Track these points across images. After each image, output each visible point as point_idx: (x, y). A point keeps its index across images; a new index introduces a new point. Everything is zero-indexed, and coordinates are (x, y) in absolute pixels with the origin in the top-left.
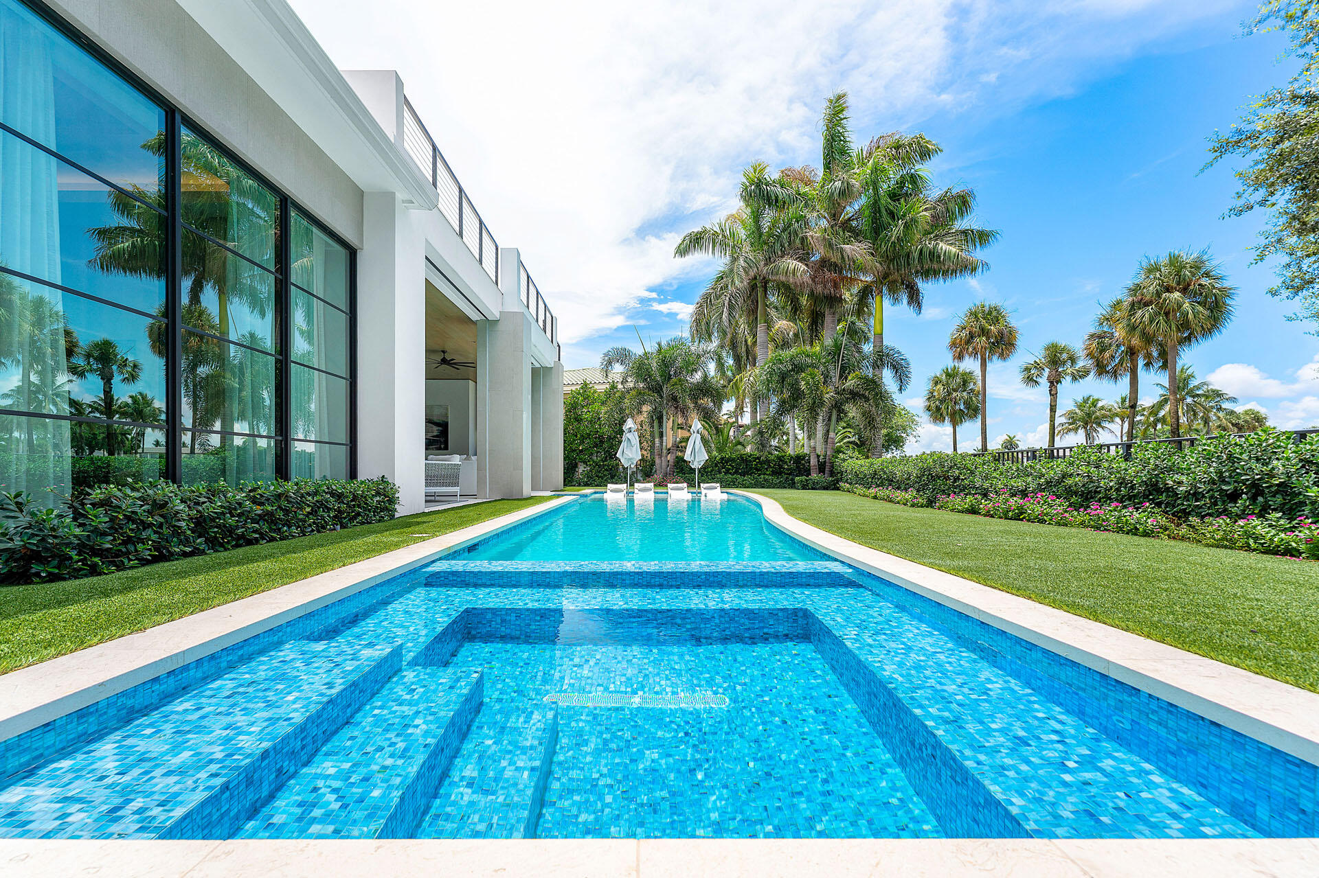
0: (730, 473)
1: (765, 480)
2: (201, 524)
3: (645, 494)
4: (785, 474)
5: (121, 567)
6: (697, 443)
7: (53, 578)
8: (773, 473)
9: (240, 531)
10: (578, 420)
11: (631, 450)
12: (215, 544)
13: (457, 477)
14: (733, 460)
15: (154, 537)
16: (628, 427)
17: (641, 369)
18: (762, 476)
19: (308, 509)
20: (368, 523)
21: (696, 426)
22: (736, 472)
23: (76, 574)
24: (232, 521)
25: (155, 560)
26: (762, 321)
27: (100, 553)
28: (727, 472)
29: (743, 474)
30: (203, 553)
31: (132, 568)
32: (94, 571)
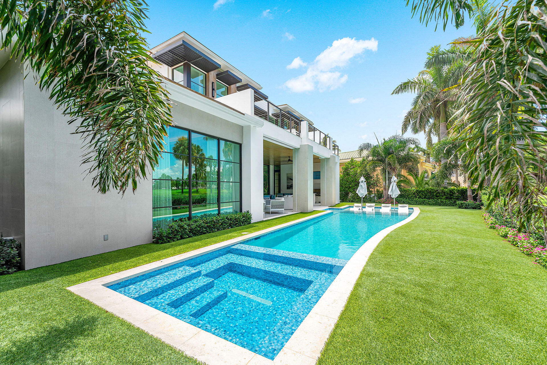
0: (422, 198)
1: (442, 202)
2: (191, 230)
3: (369, 208)
4: (454, 199)
5: (174, 241)
6: (394, 186)
7: (162, 243)
8: (447, 198)
9: (201, 231)
10: (348, 174)
11: (362, 190)
12: (195, 234)
13: (283, 205)
14: (423, 191)
15: (181, 234)
16: (361, 180)
17: (375, 152)
18: (439, 200)
19: (220, 224)
20: (240, 226)
21: (393, 179)
22: (425, 198)
23: (165, 242)
24: (199, 229)
25: (180, 239)
26: (443, 121)
27: (170, 238)
28: (420, 197)
29: (429, 198)
30: (192, 237)
31: (175, 241)
32: (169, 242)
